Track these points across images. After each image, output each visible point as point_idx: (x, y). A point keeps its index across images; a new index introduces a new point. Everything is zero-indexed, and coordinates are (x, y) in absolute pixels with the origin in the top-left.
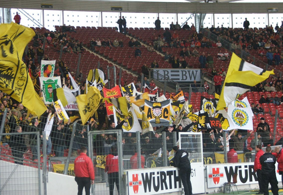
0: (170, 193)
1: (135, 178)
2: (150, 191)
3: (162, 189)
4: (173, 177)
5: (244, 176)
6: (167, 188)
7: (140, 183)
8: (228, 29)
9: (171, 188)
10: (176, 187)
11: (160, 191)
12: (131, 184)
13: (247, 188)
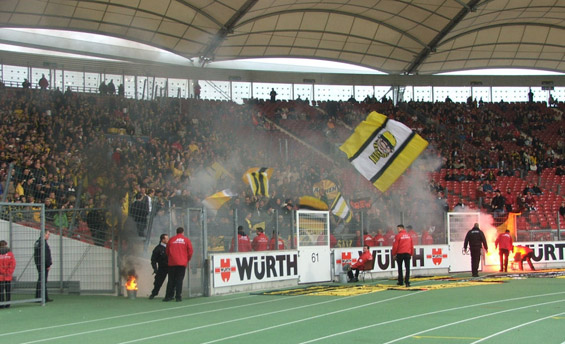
0: (281, 281)
1: (225, 264)
2: (249, 278)
3: (269, 276)
4: (285, 262)
5: (384, 262)
6: (275, 275)
7: (234, 269)
8: (428, 103)
9: (282, 274)
10: (289, 274)
11: (265, 278)
12: (218, 270)
13: (388, 275)
